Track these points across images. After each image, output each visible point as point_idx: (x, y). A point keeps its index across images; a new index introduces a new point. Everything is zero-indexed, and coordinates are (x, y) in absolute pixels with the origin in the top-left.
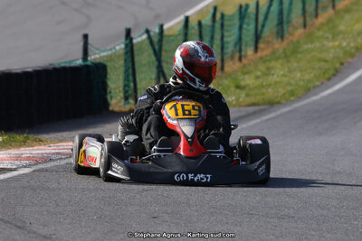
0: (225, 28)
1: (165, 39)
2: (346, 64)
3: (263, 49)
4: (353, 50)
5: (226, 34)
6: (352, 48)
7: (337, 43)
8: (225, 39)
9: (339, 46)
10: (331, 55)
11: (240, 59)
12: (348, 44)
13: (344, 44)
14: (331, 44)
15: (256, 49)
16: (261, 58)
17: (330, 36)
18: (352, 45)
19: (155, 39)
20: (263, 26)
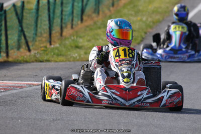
0: (64, 5)
1: (25, 11)
2: (148, 33)
3: (86, 20)
4: (151, 24)
5: (64, 9)
6: (150, 22)
7: (139, 18)
8: (64, 13)
9: (141, 20)
10: (137, 26)
11: (72, 27)
12: (147, 20)
13: (144, 19)
14: (135, 19)
15: (82, 20)
16: (87, 27)
17: (133, 13)
18: (150, 19)
19: (19, 11)
20: (86, 5)
